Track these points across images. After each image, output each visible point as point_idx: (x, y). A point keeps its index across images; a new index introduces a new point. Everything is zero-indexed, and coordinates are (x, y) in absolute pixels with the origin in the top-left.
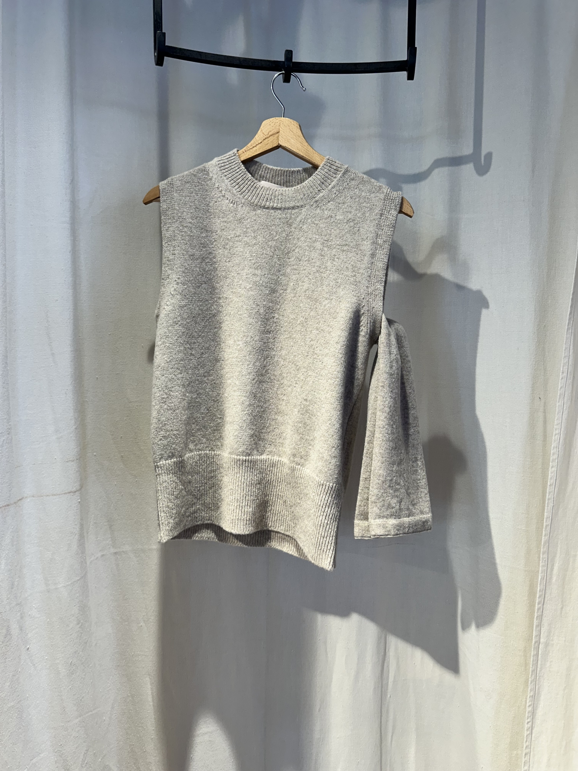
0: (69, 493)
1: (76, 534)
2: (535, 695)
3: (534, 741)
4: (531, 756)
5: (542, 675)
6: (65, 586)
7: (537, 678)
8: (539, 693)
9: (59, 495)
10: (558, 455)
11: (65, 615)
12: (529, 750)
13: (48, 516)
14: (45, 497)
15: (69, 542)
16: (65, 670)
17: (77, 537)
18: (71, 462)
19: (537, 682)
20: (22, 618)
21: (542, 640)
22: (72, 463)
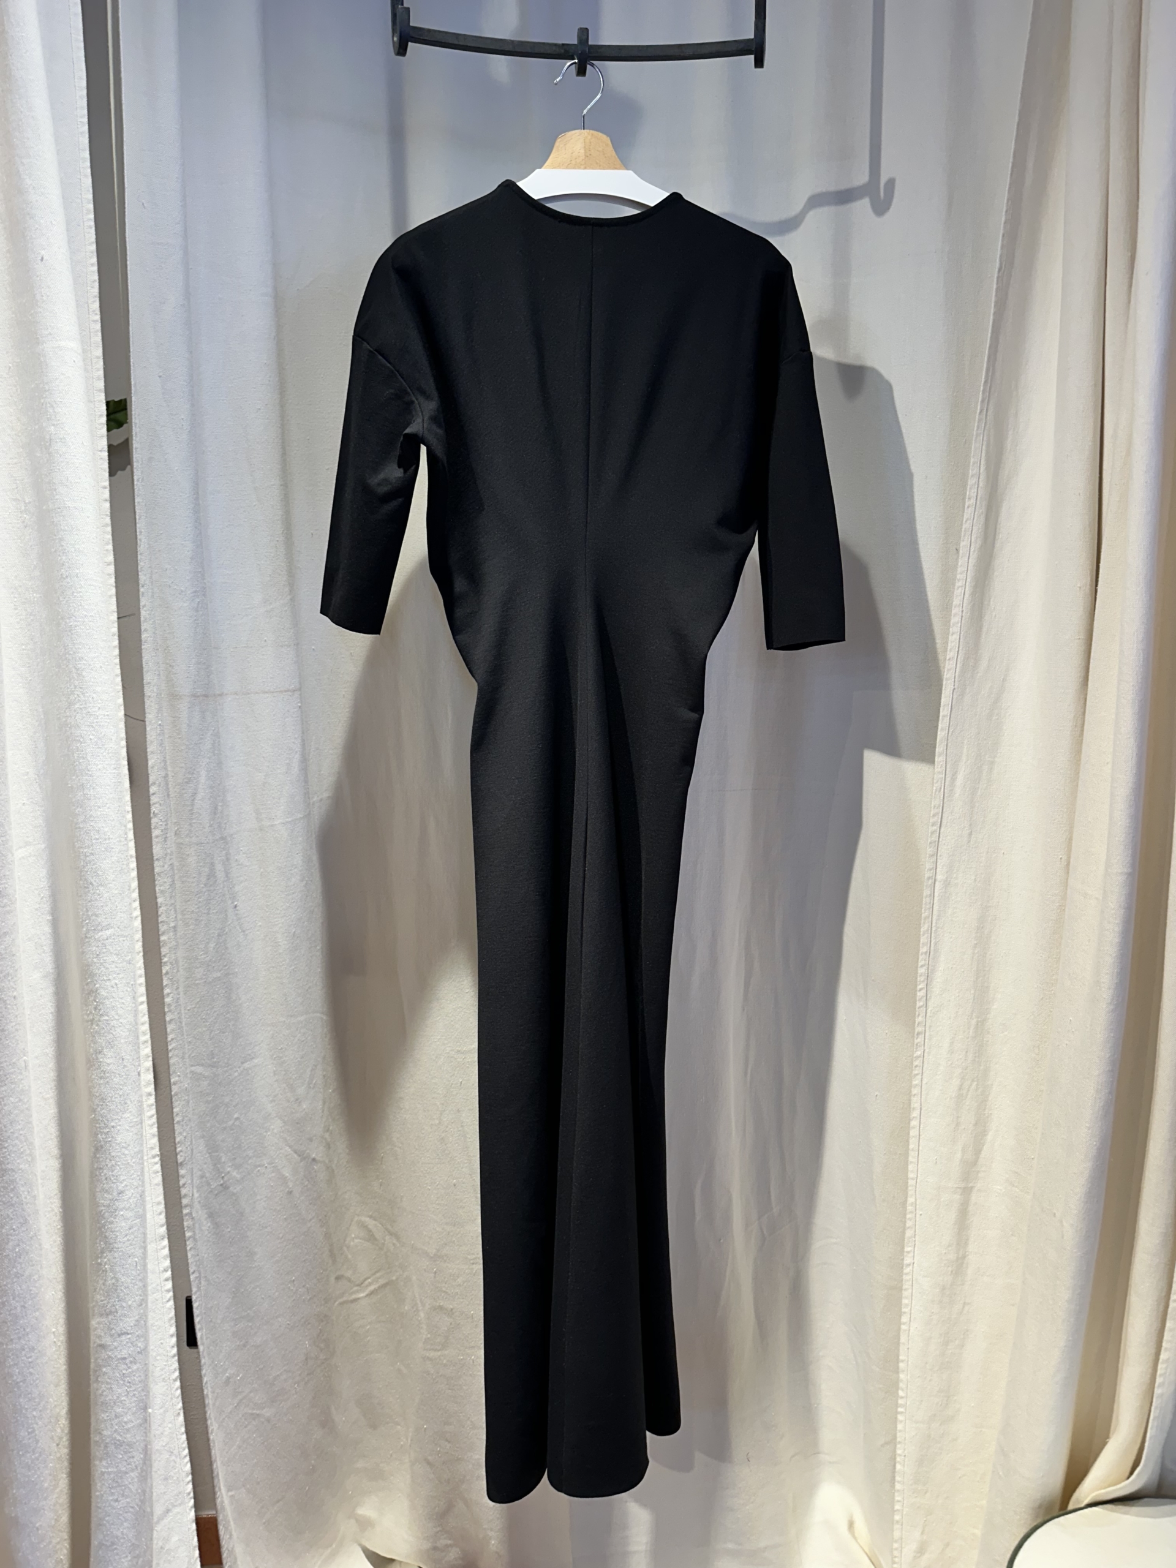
0: (286, 691)
1: (296, 752)
2: (930, 952)
3: (930, 1017)
4: (926, 1038)
5: (941, 926)
6: (283, 823)
7: (933, 929)
8: (936, 951)
9: (273, 692)
10: (962, 617)
11: (285, 864)
12: (924, 1028)
13: (258, 721)
14: (252, 695)
15: (287, 761)
16: (286, 942)
17: (298, 756)
18: (286, 647)
19: (933, 934)
20: (228, 859)
21: (939, 877)
22: (288, 649)
